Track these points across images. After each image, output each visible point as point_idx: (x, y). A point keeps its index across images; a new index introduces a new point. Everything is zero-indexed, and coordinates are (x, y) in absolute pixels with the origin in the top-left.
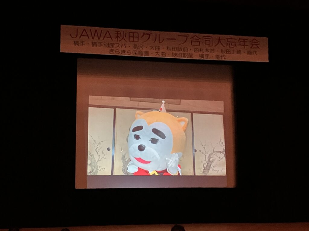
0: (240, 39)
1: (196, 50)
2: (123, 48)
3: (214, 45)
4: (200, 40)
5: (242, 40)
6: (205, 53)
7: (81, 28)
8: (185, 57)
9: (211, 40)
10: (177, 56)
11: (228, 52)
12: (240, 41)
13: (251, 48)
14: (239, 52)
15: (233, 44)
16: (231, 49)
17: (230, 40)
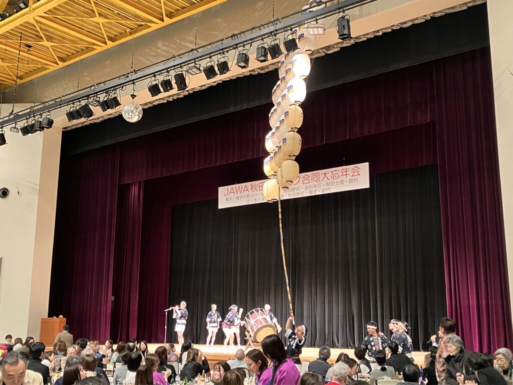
0: (343, 169)
1: (307, 188)
2: (256, 197)
3: (321, 180)
4: (309, 178)
5: (345, 170)
6: (314, 189)
7: (230, 187)
8: (298, 196)
9: (318, 176)
10: (292, 196)
11: (333, 184)
12: (343, 171)
13: (352, 176)
14: (342, 182)
15: (337, 175)
16: (335, 181)
17: (333, 173)
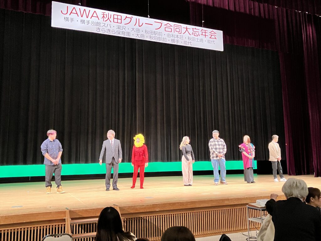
1: (169, 36)
2: (108, 28)
3: (182, 33)
4: (171, 27)
5: (204, 31)
6: (176, 39)
8: (160, 41)
9: (180, 28)
10: (154, 39)
11: (194, 39)
13: (210, 38)
14: (202, 40)
15: (197, 33)
16: (196, 37)
17: (194, 30)
